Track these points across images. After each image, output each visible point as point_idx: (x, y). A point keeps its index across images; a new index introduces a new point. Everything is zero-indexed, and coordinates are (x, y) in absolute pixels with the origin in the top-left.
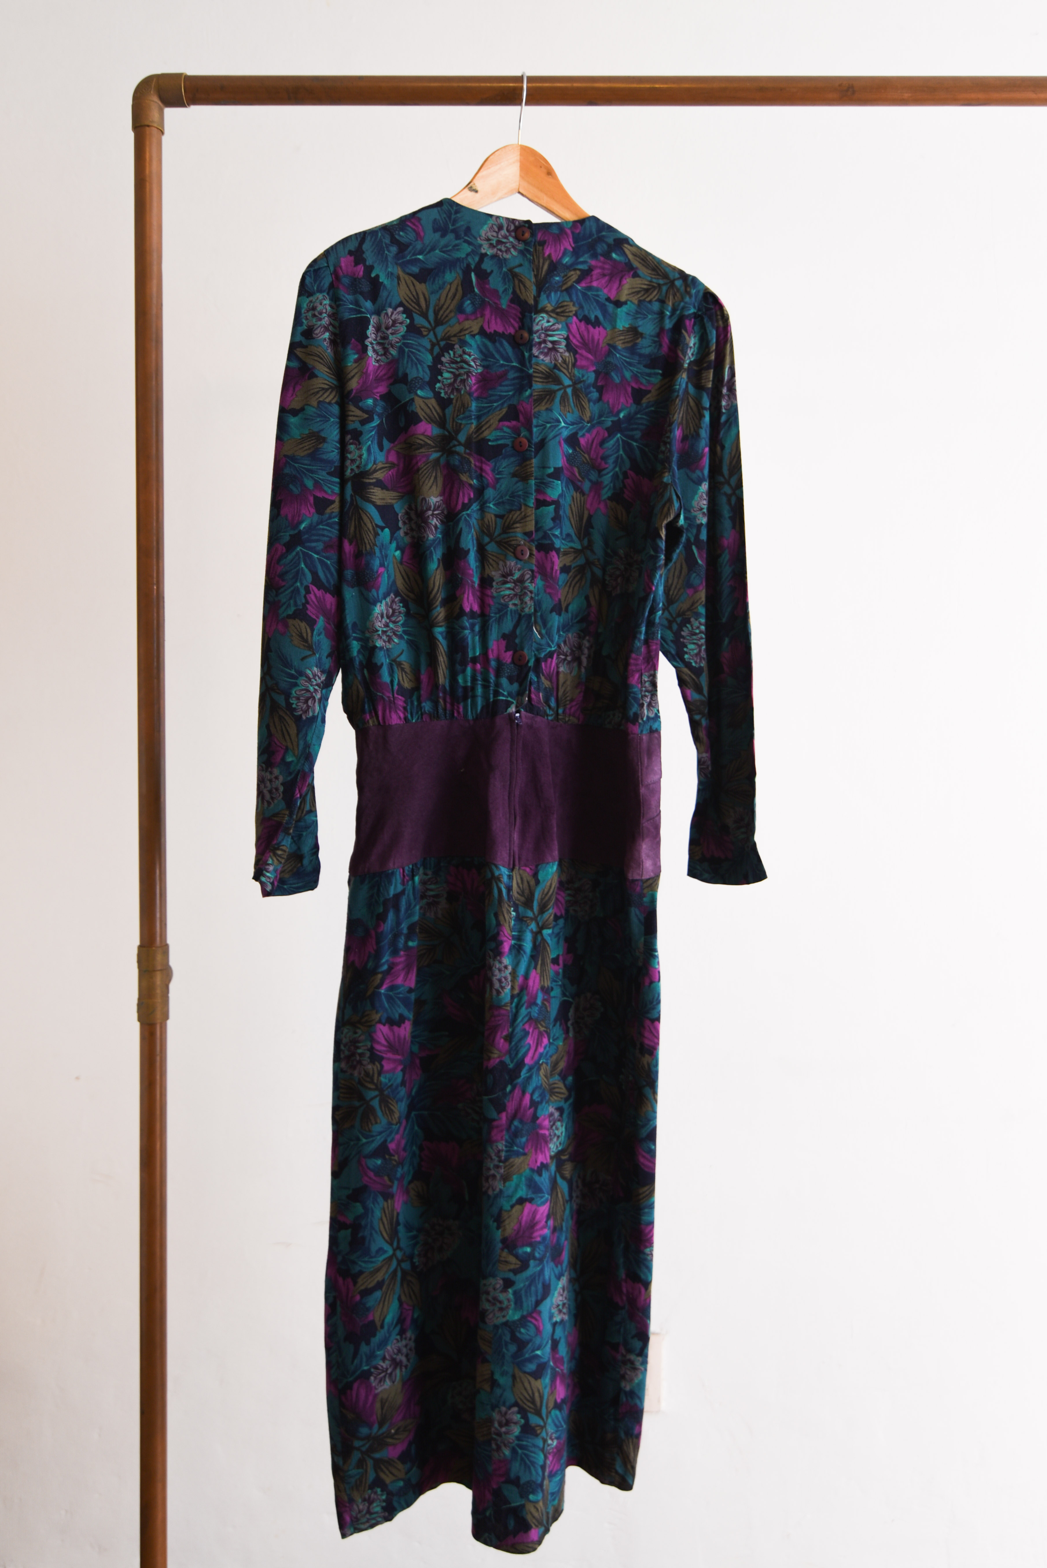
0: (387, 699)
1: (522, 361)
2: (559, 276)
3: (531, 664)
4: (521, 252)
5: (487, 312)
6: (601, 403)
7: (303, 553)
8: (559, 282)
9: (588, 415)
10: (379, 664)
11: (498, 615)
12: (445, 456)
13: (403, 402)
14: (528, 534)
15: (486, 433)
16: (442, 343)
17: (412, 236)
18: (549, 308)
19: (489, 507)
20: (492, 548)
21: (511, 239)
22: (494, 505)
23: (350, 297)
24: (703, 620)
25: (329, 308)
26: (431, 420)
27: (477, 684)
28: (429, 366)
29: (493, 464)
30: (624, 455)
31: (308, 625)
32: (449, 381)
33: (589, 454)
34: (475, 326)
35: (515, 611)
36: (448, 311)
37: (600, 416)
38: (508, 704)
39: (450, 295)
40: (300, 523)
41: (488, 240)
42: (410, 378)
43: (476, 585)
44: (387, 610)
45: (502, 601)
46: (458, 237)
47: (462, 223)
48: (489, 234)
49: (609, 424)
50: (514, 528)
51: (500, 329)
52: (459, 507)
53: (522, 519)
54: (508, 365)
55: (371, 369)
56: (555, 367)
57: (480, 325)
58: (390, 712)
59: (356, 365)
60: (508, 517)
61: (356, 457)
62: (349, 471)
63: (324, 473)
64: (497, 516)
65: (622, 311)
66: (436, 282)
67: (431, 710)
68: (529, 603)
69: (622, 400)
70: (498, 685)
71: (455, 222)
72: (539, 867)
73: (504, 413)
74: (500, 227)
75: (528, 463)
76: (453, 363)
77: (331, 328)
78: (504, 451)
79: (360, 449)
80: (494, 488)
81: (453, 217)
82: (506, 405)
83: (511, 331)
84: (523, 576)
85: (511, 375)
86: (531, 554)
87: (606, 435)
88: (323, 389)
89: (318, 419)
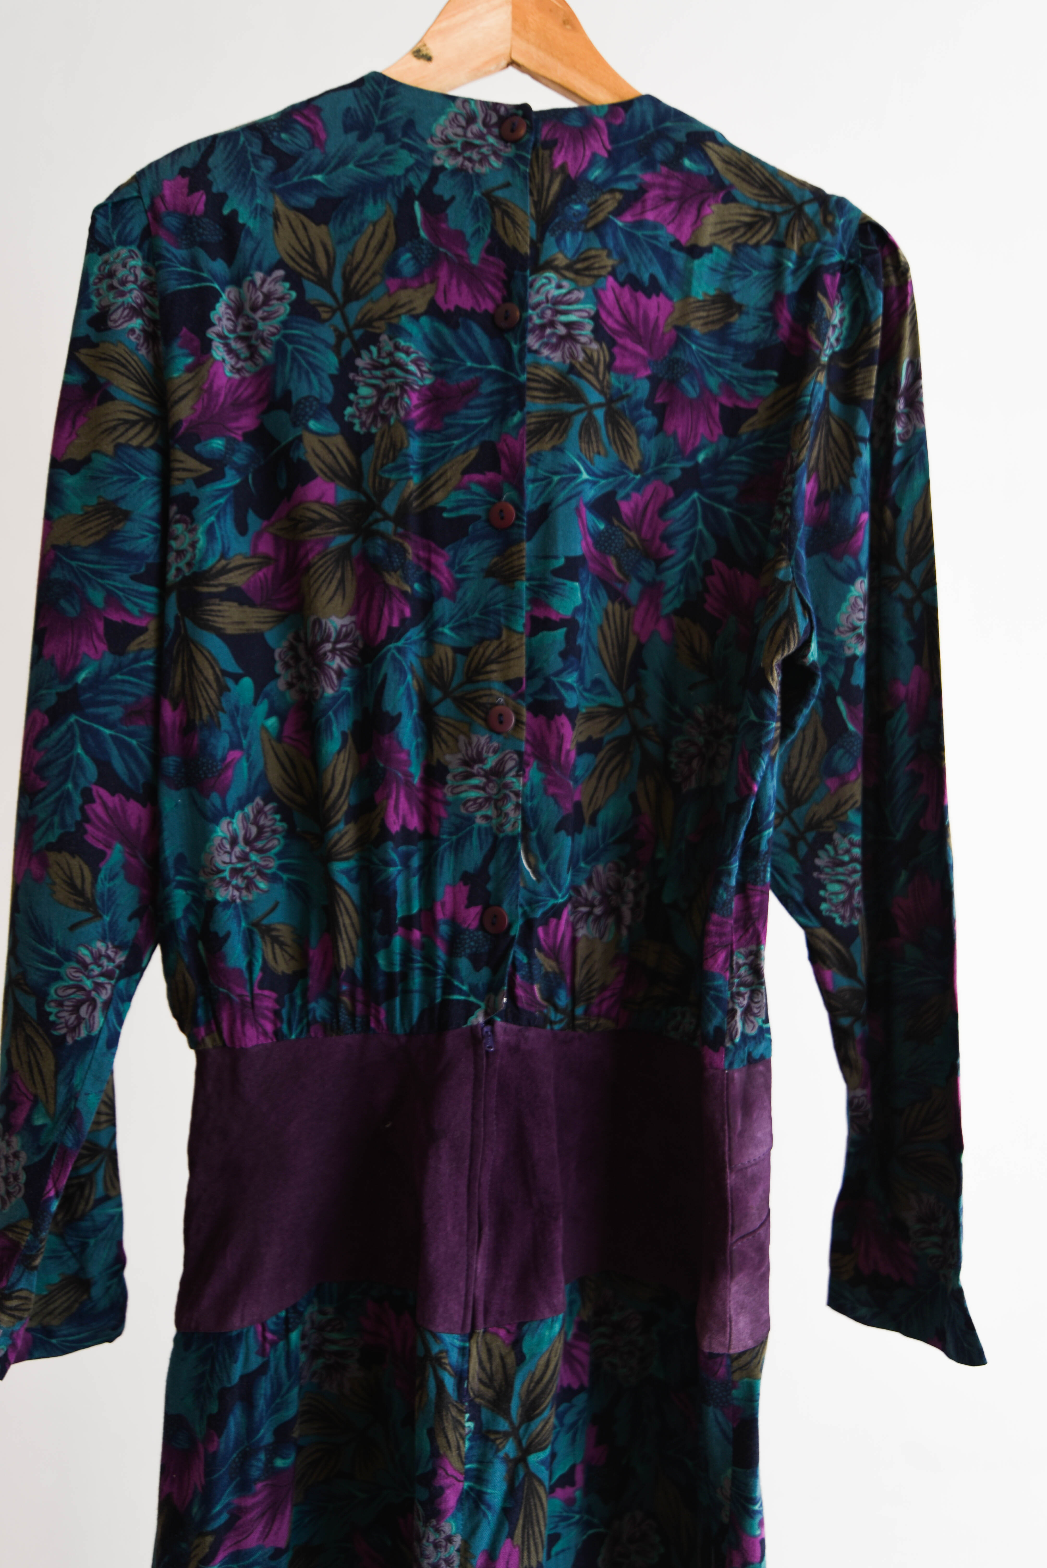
0: (236, 999)
1: (506, 359)
2: (581, 202)
3: (515, 931)
4: (510, 163)
5: (443, 273)
6: (661, 436)
7: (82, 727)
8: (580, 213)
9: (637, 457)
10: (222, 934)
11: (454, 838)
12: (360, 539)
13: (283, 443)
14: (513, 684)
15: (438, 497)
16: (357, 333)
17: (303, 139)
18: (561, 261)
19: (442, 633)
20: (445, 709)
21: (491, 140)
22: (452, 629)
23: (181, 253)
24: (857, 838)
25: (141, 275)
26: (335, 475)
27: (412, 969)
28: (332, 377)
29: (451, 553)
30: (706, 533)
31: (86, 862)
32: (369, 402)
33: (638, 531)
34: (420, 300)
35: (486, 829)
36: (369, 274)
37: (661, 459)
38: (470, 1009)
39: (374, 243)
40: (77, 670)
41: (447, 141)
42: (294, 400)
43: (416, 781)
44: (247, 830)
45: (463, 811)
46: (390, 139)
47: (399, 114)
48: (450, 133)
49: (677, 474)
50: (487, 673)
51: (467, 303)
52: (383, 634)
53: (503, 655)
54: (481, 370)
55: (220, 382)
56: (572, 369)
57: (429, 296)
58: (243, 1024)
59: (190, 375)
60: (476, 653)
61: (185, 546)
62: (173, 572)
63: (125, 577)
64: (456, 650)
65: (702, 266)
66: (348, 221)
67: (327, 1016)
68: (512, 815)
69: (702, 429)
70: (451, 970)
71: (385, 111)
72: (525, 1328)
73: (472, 457)
74: (471, 119)
75: (514, 549)
76: (376, 368)
77: (146, 311)
78: (470, 529)
79: (193, 531)
80: (452, 597)
81: (382, 103)
82: (475, 443)
83: (488, 306)
84: (501, 763)
85: (487, 387)
86: (518, 722)
87: (671, 494)
88: (126, 421)
89: (115, 478)
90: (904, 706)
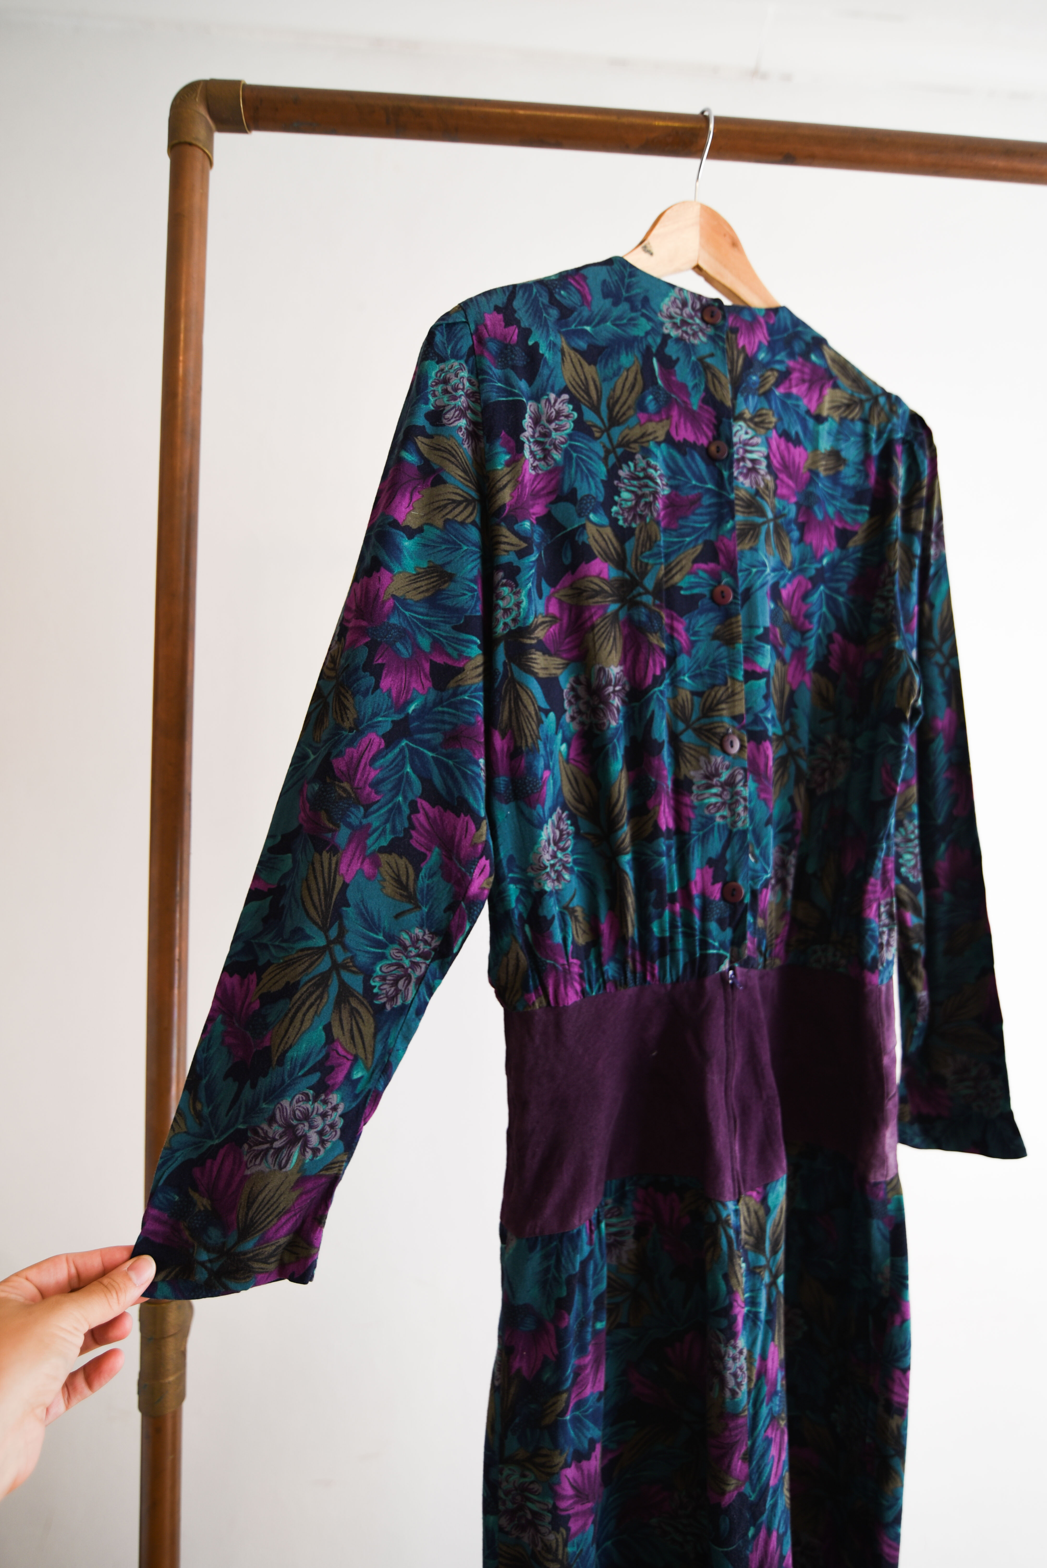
0: (560, 968)
1: (720, 482)
2: (755, 374)
3: (747, 900)
4: (712, 339)
5: (675, 413)
6: (802, 545)
7: (410, 749)
8: (754, 383)
9: (790, 559)
10: (549, 917)
11: (701, 833)
12: (626, 608)
13: (569, 529)
14: (737, 718)
15: (677, 578)
16: (619, 451)
17: (576, 299)
18: (748, 415)
19: (684, 681)
20: (688, 738)
21: (698, 321)
22: (690, 677)
23: (497, 372)
24: (917, 823)
25: (467, 384)
26: (607, 558)
27: (677, 933)
29: (687, 621)
30: (829, 615)
31: (411, 863)
32: (629, 504)
33: (790, 610)
34: (659, 430)
35: (723, 826)
36: (625, 408)
37: (802, 561)
38: (720, 959)
39: (628, 385)
40: (409, 703)
41: (671, 317)
42: (579, 497)
43: (670, 790)
44: (554, 833)
45: (706, 812)
46: (633, 309)
47: (638, 291)
48: (673, 310)
49: (812, 572)
50: (719, 710)
51: (691, 438)
52: (649, 680)
53: (729, 697)
54: (702, 488)
55: (527, 477)
56: (757, 492)
57: (666, 429)
58: (565, 987)
59: (509, 469)
60: (708, 696)
61: (510, 605)
62: (501, 626)
64: (693, 693)
65: (823, 429)
66: (610, 365)
67: (616, 975)
68: (742, 814)
69: (825, 542)
70: (705, 932)
71: (629, 287)
72: (768, 1188)
73: (698, 551)
74: (684, 304)
75: (733, 620)
76: (634, 478)
77: (469, 414)
78: (700, 603)
79: (517, 593)
80: (689, 654)
81: (627, 281)
82: (700, 541)
83: (704, 441)
84: (732, 776)
85: (706, 500)
86: (742, 747)
87: (810, 586)
88: (454, 501)
89: (444, 547)
90: (941, 735)
